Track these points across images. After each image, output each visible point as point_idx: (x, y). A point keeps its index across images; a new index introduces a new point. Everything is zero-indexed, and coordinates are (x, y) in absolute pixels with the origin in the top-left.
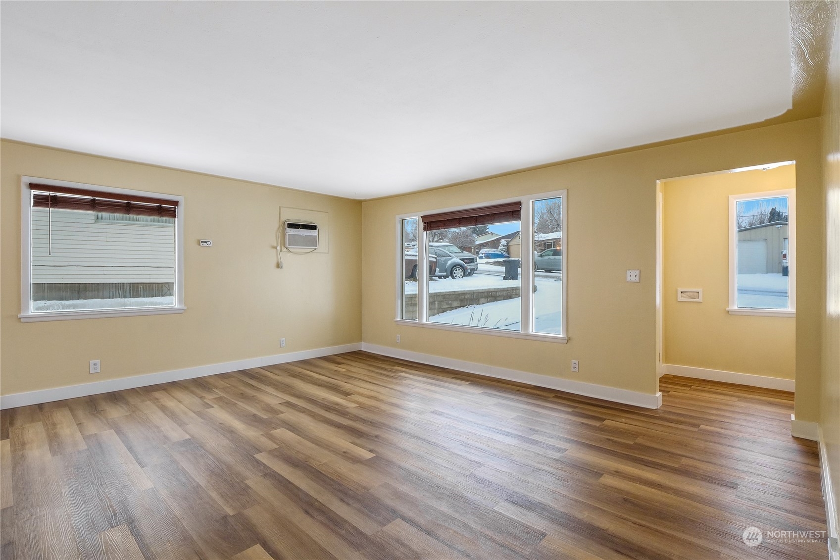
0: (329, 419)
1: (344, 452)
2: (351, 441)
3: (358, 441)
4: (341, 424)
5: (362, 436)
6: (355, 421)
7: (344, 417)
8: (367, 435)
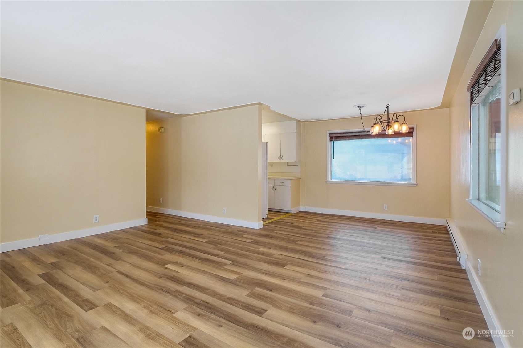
0: (201, 292)
1: (183, 267)
2: (179, 273)
3: (174, 274)
4: (188, 287)
5: (171, 277)
6: (176, 291)
7: (187, 295)
8: (167, 278)
